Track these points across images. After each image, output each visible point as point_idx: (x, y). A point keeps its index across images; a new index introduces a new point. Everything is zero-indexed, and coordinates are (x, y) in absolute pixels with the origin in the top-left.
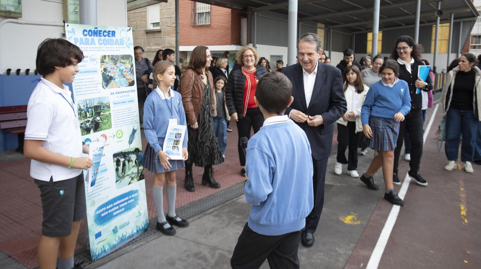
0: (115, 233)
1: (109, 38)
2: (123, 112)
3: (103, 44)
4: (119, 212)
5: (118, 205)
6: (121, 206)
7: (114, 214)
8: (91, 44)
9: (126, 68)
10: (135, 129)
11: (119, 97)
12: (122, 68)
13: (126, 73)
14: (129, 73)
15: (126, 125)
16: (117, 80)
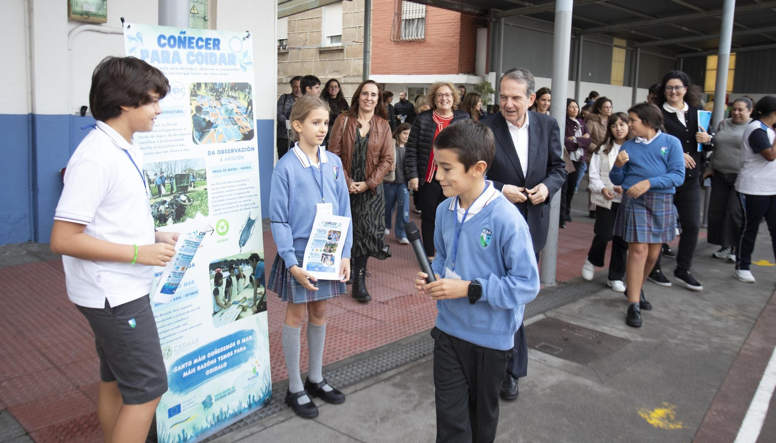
0: (206, 409)
1: (208, 51)
2: (229, 187)
3: (196, 63)
4: (216, 369)
5: (216, 356)
6: (222, 359)
7: (207, 373)
8: (173, 63)
9: (238, 108)
10: (253, 218)
11: (224, 159)
12: (230, 107)
13: (238, 116)
14: (245, 116)
15: (234, 211)
16: (220, 129)
